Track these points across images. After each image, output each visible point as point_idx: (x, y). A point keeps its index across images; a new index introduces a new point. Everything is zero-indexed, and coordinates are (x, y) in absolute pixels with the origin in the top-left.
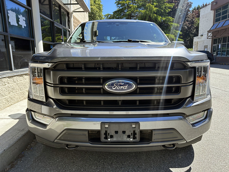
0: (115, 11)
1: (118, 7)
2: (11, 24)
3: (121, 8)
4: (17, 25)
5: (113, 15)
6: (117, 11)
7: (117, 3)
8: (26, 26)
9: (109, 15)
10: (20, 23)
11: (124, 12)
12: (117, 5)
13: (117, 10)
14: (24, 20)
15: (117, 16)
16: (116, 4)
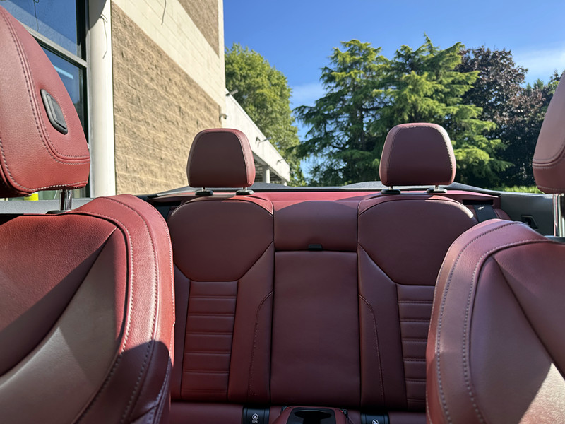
0: (321, 99)
1: (329, 90)
3: (335, 91)
5: (316, 108)
6: (325, 98)
7: (326, 78)
9: (305, 107)
11: (344, 101)
12: (326, 83)
13: (325, 96)
15: (325, 110)
16: (322, 81)
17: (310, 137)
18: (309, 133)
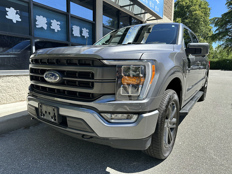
0: (224, 14)
1: (230, 9)
2: (75, 35)
4: (80, 36)
5: (222, 18)
6: (227, 13)
8: (88, 36)
9: (216, 18)
10: (83, 35)
12: (229, 5)
14: (87, 32)
15: (226, 19)
16: (226, 5)
17: (217, 32)
18: (217, 30)
